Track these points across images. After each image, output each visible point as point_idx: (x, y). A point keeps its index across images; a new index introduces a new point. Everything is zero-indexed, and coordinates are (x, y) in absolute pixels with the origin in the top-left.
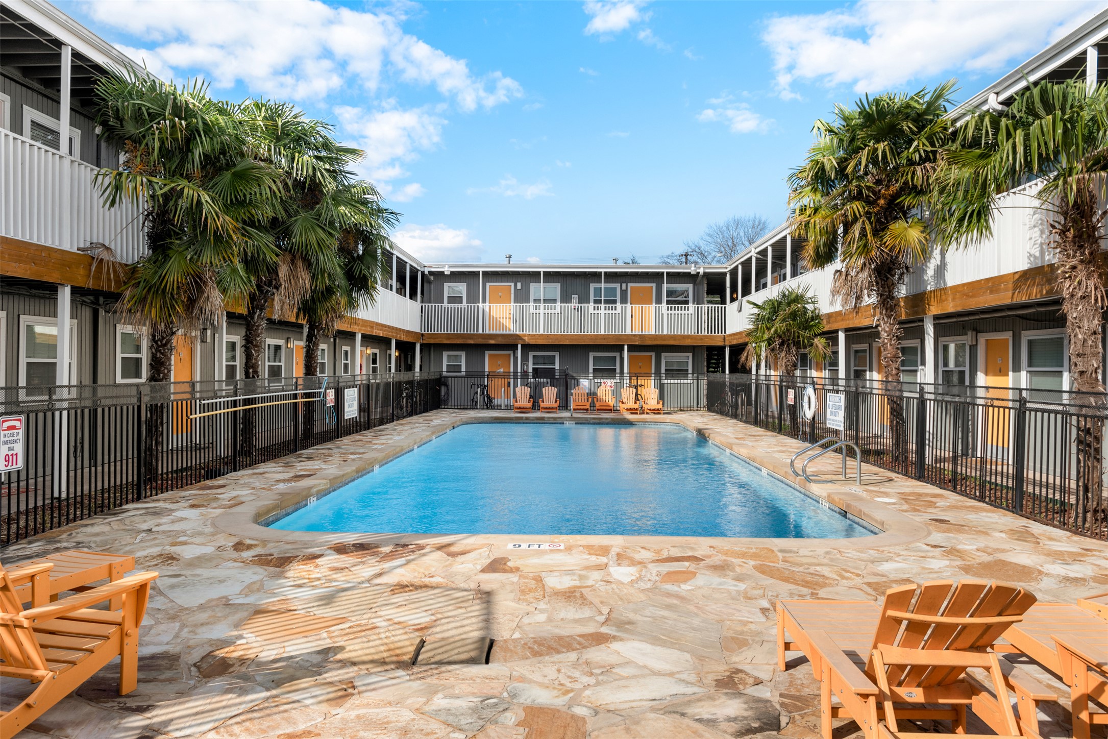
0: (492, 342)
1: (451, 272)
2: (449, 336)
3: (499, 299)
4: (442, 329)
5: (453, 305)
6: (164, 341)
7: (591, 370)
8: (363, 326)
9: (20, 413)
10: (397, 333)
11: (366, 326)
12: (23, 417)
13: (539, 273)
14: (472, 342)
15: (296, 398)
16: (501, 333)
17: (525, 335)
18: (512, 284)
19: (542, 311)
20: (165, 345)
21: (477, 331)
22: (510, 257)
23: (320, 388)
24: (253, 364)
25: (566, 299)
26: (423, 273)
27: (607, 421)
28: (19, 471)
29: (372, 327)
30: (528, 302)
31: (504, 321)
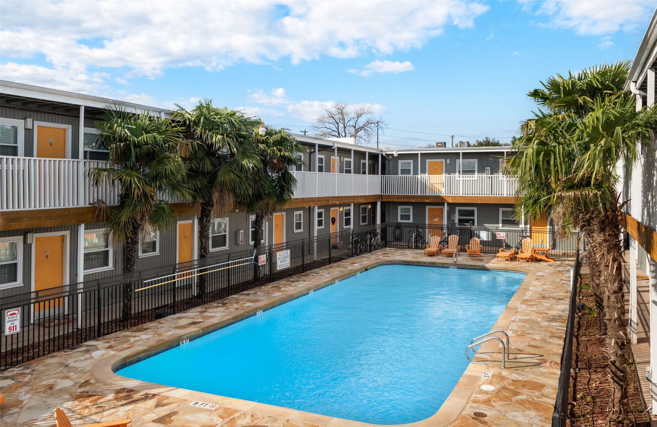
0: (427, 201)
1: (399, 154)
2: (398, 197)
3: (435, 171)
4: (394, 192)
5: (403, 176)
6: (131, 248)
7: (500, 221)
8: (318, 201)
9: (18, 306)
10: (354, 199)
11: (321, 201)
12: (20, 308)
13: (459, 153)
14: (414, 201)
15: (229, 266)
16: (433, 195)
17: (449, 197)
18: (444, 160)
19: (461, 179)
20: (131, 250)
21: (417, 194)
22: (453, 137)
23: (252, 256)
24: (204, 247)
25: (481, 170)
26: (382, 155)
27: (479, 268)
28: (18, 333)
29: (328, 200)
30: (455, 172)
31: (437, 186)
